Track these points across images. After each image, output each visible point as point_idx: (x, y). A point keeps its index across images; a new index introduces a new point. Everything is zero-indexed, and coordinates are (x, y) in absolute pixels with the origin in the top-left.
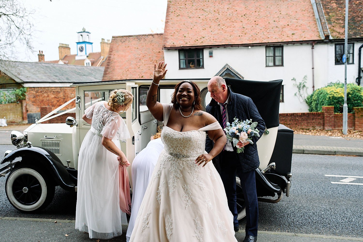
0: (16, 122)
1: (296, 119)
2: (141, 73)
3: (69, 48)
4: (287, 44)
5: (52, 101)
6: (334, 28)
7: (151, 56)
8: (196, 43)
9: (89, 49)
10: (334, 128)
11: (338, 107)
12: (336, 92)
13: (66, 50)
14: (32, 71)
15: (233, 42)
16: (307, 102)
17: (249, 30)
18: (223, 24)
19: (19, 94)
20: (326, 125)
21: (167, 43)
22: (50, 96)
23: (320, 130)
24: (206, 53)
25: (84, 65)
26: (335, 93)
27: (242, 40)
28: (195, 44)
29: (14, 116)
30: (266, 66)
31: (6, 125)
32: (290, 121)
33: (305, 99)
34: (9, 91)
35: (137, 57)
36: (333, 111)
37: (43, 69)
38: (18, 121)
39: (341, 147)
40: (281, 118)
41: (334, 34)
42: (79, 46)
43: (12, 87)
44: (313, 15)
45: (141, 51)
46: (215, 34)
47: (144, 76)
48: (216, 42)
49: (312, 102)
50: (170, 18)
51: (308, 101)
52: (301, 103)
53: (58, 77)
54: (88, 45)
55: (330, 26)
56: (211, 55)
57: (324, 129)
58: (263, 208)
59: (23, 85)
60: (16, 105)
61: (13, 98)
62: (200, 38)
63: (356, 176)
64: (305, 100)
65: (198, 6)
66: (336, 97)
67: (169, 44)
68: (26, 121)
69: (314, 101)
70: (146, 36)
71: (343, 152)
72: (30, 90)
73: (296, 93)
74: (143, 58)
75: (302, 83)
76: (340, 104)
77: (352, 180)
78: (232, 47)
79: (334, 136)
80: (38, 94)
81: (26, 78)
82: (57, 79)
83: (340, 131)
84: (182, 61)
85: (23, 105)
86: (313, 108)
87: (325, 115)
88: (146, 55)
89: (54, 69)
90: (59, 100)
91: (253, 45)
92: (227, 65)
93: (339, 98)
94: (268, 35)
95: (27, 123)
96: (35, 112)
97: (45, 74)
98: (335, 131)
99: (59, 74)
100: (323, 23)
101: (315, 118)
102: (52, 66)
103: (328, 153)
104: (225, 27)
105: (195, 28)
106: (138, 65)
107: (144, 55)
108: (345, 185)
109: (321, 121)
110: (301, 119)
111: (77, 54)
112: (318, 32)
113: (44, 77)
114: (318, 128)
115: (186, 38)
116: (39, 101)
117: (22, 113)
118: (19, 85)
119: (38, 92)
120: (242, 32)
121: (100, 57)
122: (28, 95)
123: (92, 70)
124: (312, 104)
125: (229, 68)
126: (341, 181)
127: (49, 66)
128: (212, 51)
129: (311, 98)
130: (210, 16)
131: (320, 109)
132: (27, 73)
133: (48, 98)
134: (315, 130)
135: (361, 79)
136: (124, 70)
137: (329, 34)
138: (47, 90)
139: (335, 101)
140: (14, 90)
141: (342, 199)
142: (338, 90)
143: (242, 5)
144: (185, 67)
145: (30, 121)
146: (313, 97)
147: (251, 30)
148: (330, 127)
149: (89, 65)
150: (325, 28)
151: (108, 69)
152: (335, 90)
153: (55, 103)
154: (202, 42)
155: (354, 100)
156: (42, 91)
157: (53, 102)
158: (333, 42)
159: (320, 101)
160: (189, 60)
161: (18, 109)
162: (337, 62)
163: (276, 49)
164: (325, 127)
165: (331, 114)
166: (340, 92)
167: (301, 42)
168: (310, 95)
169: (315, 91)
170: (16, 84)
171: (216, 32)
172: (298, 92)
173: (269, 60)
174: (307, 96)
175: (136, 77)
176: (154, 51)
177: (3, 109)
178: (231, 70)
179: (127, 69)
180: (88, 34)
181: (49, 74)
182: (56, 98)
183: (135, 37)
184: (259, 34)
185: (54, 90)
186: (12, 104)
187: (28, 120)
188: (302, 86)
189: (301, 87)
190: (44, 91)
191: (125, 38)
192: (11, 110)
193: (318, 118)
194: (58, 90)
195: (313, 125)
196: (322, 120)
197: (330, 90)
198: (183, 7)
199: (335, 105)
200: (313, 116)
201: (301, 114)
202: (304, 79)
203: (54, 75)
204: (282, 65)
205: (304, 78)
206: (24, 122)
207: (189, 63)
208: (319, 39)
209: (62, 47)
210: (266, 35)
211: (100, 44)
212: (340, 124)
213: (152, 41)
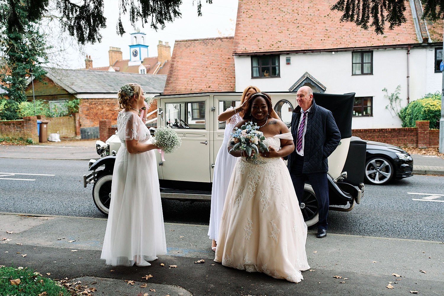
0: (69, 138)
1: (385, 135)
2: (208, 83)
3: (121, 52)
4: (378, 49)
5: (107, 114)
6: (435, 29)
7: (220, 63)
8: (272, 49)
9: (144, 53)
10: (429, 146)
11: (434, 122)
12: (432, 104)
13: (118, 54)
14: (85, 80)
15: (315, 47)
16: (400, 116)
17: (333, 33)
18: (303, 26)
19: (72, 107)
20: (419, 142)
21: (239, 49)
22: (104, 108)
23: (413, 148)
24: (283, 59)
25: (138, 72)
26: (431, 106)
27: (324, 45)
28: (270, 49)
29: (66, 131)
30: (353, 75)
31: (60, 141)
32: (378, 138)
33: (398, 112)
34: (62, 103)
35: (203, 64)
36: (428, 127)
37: (96, 77)
38: (71, 137)
39: (434, 166)
40: (367, 134)
41: (435, 36)
42: (133, 49)
43: (64, 99)
44: (410, 13)
45: (207, 58)
46: (293, 38)
47: (211, 86)
48: (294, 47)
49: (406, 116)
50: (242, 20)
52: (393, 117)
53: (113, 87)
54: (142, 49)
55: (430, 27)
56: (288, 62)
57: (417, 147)
58: (337, 219)
59: (76, 96)
60: (69, 119)
61: (65, 110)
62: (276, 42)
63: (442, 194)
64: (398, 114)
65: (274, 5)
66: (432, 111)
67: (240, 50)
68: (79, 137)
69: (409, 115)
70: (213, 40)
71: (435, 172)
72: (83, 102)
73: (388, 106)
74: (210, 65)
75: (394, 95)
76: (437, 118)
77: (436, 198)
78: (312, 52)
79: (428, 155)
80: (91, 106)
81: (80, 88)
82: (112, 89)
83: (436, 149)
84: (254, 69)
85: (76, 118)
86: (406, 123)
87: (419, 131)
88: (213, 62)
89: (108, 77)
90: (115, 113)
91: (337, 51)
92: (307, 73)
93: (436, 111)
94: (355, 38)
95: (80, 139)
96: (88, 127)
97: (99, 84)
98: (430, 149)
99: (114, 83)
100: (421, 23)
101: (407, 134)
102: (106, 74)
103: (418, 173)
104: (305, 30)
105: (270, 30)
106: (204, 73)
107: (212, 62)
108: (426, 202)
109: (414, 138)
110: (390, 136)
111: (130, 59)
112: (415, 34)
113: (98, 88)
114: (410, 146)
115: (259, 43)
116: (93, 114)
117: (75, 127)
118: (71, 96)
119: (92, 104)
120: (325, 35)
121: (157, 63)
122: (81, 107)
123: (150, 79)
124: (406, 119)
125: (309, 77)
126: (424, 198)
127: (102, 74)
128: (290, 57)
129: (405, 112)
130: (288, 16)
131: (414, 125)
132: (80, 82)
133: (102, 111)
134: (406, 148)
136: (189, 79)
137: (428, 36)
138: (101, 101)
139: (431, 115)
140: (66, 102)
141: (419, 213)
142: (435, 102)
143: (325, 3)
144: (258, 76)
145: (84, 136)
146: (407, 110)
147: (336, 33)
148: (425, 145)
149: (144, 72)
150: (424, 29)
151: (171, 78)
152: (432, 103)
153: (110, 116)
154: (278, 47)
156: (96, 103)
157: (108, 116)
158: (433, 46)
159: (414, 115)
160: (262, 68)
161: (71, 123)
162: (438, 70)
163: (364, 54)
164: (419, 145)
165: (426, 130)
166: (438, 105)
167: (394, 47)
168: (404, 108)
169: (410, 104)
170: (68, 95)
171: (295, 35)
172: (390, 105)
173: (356, 68)
174: (400, 109)
175: (202, 87)
176: (222, 57)
177: (55, 123)
178: (311, 79)
179: (192, 78)
180: (143, 35)
181: (103, 84)
182: (111, 110)
183: (201, 41)
184: (344, 37)
185: (109, 101)
186: (65, 117)
187: (81, 135)
188: (394, 97)
189: (394, 99)
190: (99, 103)
191: (189, 42)
192: (63, 124)
193: (411, 134)
194: (113, 102)
195: (405, 142)
196: (416, 136)
197: (425, 102)
198: (257, 6)
199: (430, 119)
200: (405, 132)
201: (391, 129)
202: (397, 90)
203: (109, 85)
204: (371, 73)
205: (398, 88)
206: (77, 138)
207: (263, 71)
208: (416, 43)
209: (113, 51)
210: (353, 39)
211: (157, 48)
212: (437, 142)
213: (221, 45)
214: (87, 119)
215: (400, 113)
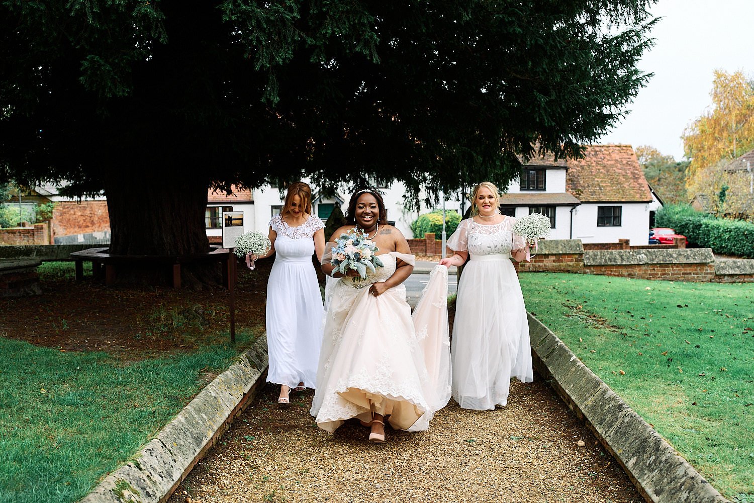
5: (79, 219)
10: (435, 255)
11: (438, 235)
12: (437, 219)
16: (411, 228)
19: (45, 211)
20: (428, 251)
22: (77, 213)
23: (423, 256)
26: (436, 221)
33: (409, 224)
36: (434, 238)
43: (31, 201)
49: (417, 228)
51: (412, 226)
52: (405, 229)
57: (426, 255)
59: (49, 198)
66: (436, 225)
69: (419, 227)
72: (57, 205)
76: (440, 231)
79: (434, 260)
80: (64, 210)
83: (439, 255)
85: (51, 225)
86: (417, 235)
87: (427, 242)
90: (86, 219)
93: (440, 225)
96: (61, 236)
98: (436, 257)
101: (418, 244)
109: (424, 248)
114: (421, 254)
116: (65, 220)
117: (50, 236)
118: (43, 198)
119: (65, 209)
122: (55, 212)
124: (416, 231)
129: (415, 224)
131: (423, 236)
133: (74, 216)
134: (418, 257)
135: (465, 205)
138: (74, 204)
139: (436, 228)
142: (440, 217)
146: (418, 223)
148: (432, 253)
153: (81, 223)
155: (453, 228)
156: (69, 206)
159: (423, 228)
164: (427, 253)
165: (433, 241)
166: (441, 220)
168: (415, 221)
169: (420, 217)
170: (39, 197)
172: (402, 217)
174: (412, 222)
189: (406, 211)
190: (71, 206)
193: (421, 244)
196: (425, 246)
199: (435, 232)
200: (417, 242)
204: (386, 187)
212: (439, 251)
214: (61, 226)
215: (411, 225)
